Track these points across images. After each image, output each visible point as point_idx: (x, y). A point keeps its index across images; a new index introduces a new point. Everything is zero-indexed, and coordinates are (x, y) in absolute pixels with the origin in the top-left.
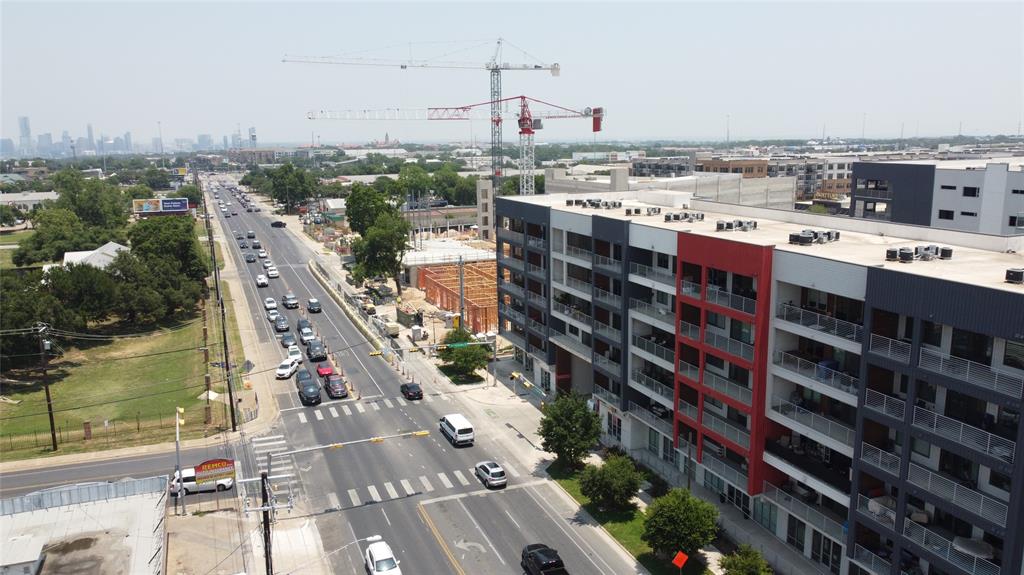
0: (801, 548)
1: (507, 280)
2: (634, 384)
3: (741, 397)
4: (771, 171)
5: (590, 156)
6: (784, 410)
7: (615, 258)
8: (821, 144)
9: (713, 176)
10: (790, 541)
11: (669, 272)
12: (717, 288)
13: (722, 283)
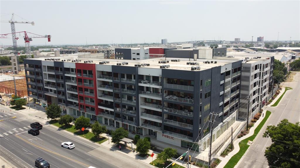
0: (107, 124)
1: (29, 81)
2: (69, 100)
3: (92, 96)
4: (98, 52)
5: (45, 49)
6: (101, 96)
7: (61, 71)
8: (112, 45)
9: (83, 53)
10: (105, 123)
11: (74, 72)
12: (85, 74)
13: (86, 73)
